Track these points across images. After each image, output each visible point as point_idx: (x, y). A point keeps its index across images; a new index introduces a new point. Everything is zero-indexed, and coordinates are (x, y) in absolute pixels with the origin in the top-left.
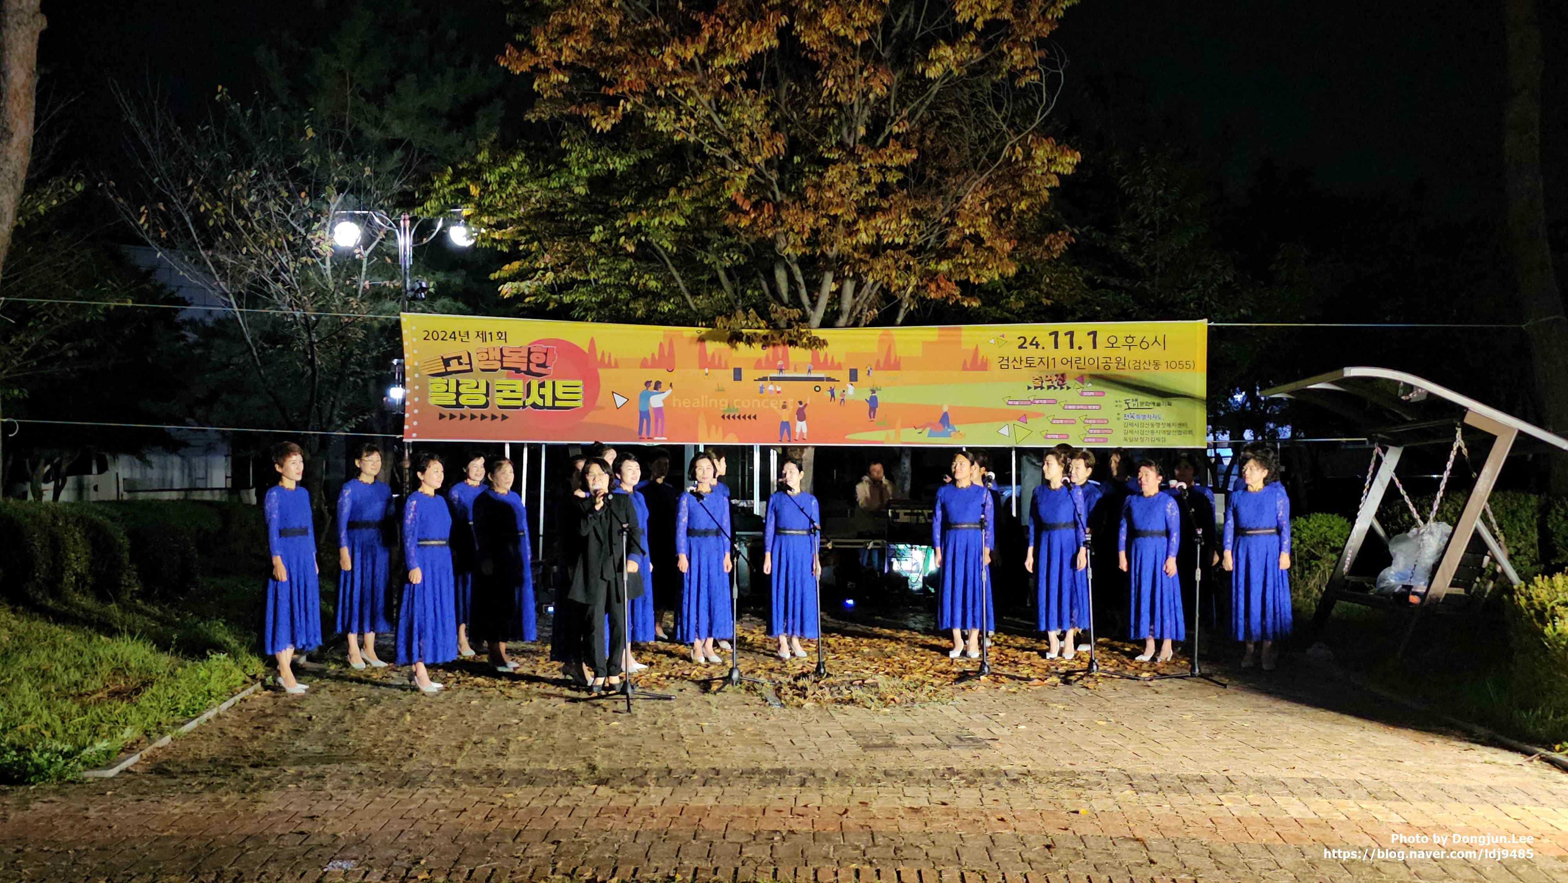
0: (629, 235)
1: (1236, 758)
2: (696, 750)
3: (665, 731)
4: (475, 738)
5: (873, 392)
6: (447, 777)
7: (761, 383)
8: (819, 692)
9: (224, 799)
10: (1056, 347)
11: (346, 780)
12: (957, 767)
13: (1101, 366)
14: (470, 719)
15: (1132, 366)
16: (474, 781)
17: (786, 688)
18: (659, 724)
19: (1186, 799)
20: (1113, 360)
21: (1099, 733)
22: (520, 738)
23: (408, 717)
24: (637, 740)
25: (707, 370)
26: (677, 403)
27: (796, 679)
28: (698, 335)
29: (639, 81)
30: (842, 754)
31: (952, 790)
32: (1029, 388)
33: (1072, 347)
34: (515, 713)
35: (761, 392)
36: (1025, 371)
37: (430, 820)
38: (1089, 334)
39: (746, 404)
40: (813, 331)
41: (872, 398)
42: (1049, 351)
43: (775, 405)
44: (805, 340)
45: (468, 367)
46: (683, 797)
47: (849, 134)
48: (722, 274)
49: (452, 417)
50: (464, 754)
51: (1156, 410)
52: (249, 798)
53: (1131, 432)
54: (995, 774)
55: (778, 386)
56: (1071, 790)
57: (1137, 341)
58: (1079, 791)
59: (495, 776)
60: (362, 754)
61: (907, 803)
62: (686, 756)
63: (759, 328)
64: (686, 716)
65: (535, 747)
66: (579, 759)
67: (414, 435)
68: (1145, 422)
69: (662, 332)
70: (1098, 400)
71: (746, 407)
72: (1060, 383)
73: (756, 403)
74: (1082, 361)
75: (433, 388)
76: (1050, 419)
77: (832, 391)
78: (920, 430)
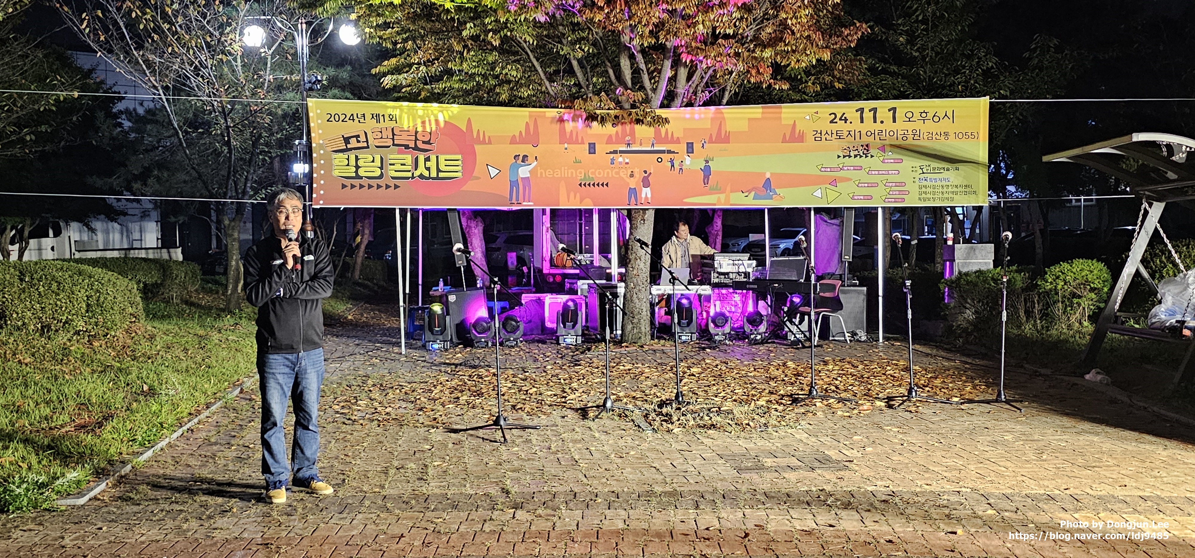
0: (495, 32)
1: (1070, 476)
2: (591, 473)
3: (560, 455)
4: (396, 463)
5: (707, 162)
6: (380, 501)
7: (612, 156)
8: (683, 417)
9: (185, 526)
10: (862, 122)
12: (828, 488)
13: (900, 137)
14: (388, 445)
15: (926, 137)
16: (404, 506)
17: (653, 414)
18: (553, 449)
21: (938, 453)
22: (436, 464)
24: (537, 463)
25: (566, 145)
26: (541, 173)
27: (660, 406)
28: (558, 116)
30: (721, 476)
31: (833, 511)
32: (839, 157)
33: (875, 122)
34: (426, 439)
35: (612, 163)
36: (836, 143)
37: (374, 547)
38: (889, 110)
39: (599, 173)
40: (656, 110)
41: (705, 166)
42: (856, 125)
43: (624, 174)
45: (365, 145)
48: (575, 63)
49: (353, 186)
50: (390, 479)
51: (945, 174)
52: (207, 525)
53: (925, 193)
54: (864, 494)
55: (627, 158)
57: (930, 116)
59: (421, 499)
61: (798, 524)
62: (585, 480)
63: (610, 109)
64: (575, 441)
65: (450, 471)
66: (492, 482)
67: (321, 202)
68: (936, 184)
69: (527, 114)
70: (897, 166)
71: (599, 176)
72: (865, 152)
73: (608, 173)
74: (884, 133)
75: (336, 162)
76: (857, 183)
77: (672, 161)
78: (746, 194)
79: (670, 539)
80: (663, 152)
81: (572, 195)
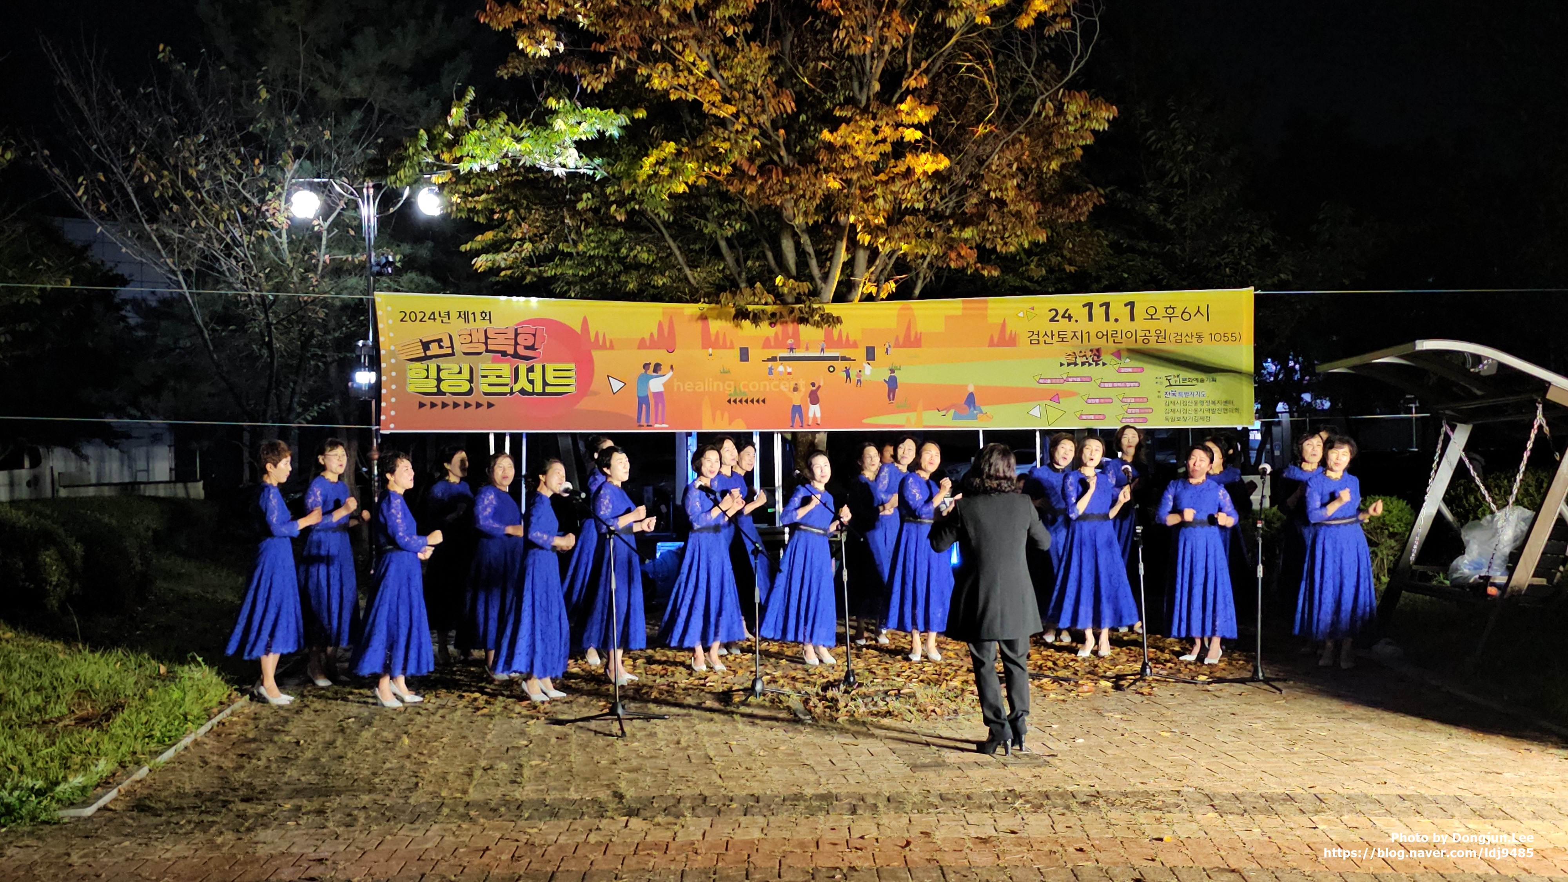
0: (621, 203)
1: (1320, 773)
2: (728, 774)
3: (691, 752)
4: (483, 763)
5: (892, 371)
6: (461, 810)
7: (770, 364)
8: (851, 704)
9: (219, 840)
10: (1091, 319)
11: (350, 815)
12: (1019, 788)
13: (1140, 339)
14: (474, 742)
15: (1173, 340)
16: (491, 814)
17: (814, 700)
18: (683, 743)
19: (1275, 821)
20: (1153, 333)
21: (1165, 746)
22: (533, 763)
23: (406, 741)
24: (661, 763)
25: (710, 351)
26: (679, 387)
27: (825, 688)
28: (699, 312)
29: (632, 35)
30: (889, 776)
31: (1019, 816)
32: (1062, 365)
33: (1107, 319)
34: (522, 733)
35: (770, 373)
36: (1057, 346)
37: (452, 861)
38: (1126, 305)
39: (754, 387)
40: (825, 306)
41: (890, 377)
42: (1083, 325)
43: (786, 387)
44: (817, 318)
45: (449, 351)
46: (723, 830)
47: (861, 89)
48: (723, 244)
49: (433, 405)
50: (475, 782)
51: (1199, 387)
52: (246, 838)
53: (1173, 411)
54: (1061, 796)
55: (789, 367)
56: (1148, 813)
57: (1178, 312)
58: (1158, 814)
59: (513, 807)
60: (362, 784)
61: (973, 832)
62: (719, 781)
63: (766, 304)
64: (712, 734)
65: (551, 773)
66: (603, 786)
67: (392, 426)
68: (1187, 400)
69: (661, 310)
70: (1137, 377)
71: (754, 390)
72: (1096, 359)
73: (765, 386)
74: (1119, 335)
75: (411, 374)
76: (1085, 398)
77: (847, 371)
78: (944, 413)
79: (813, 849)
80: (835, 359)
81: (718, 413)
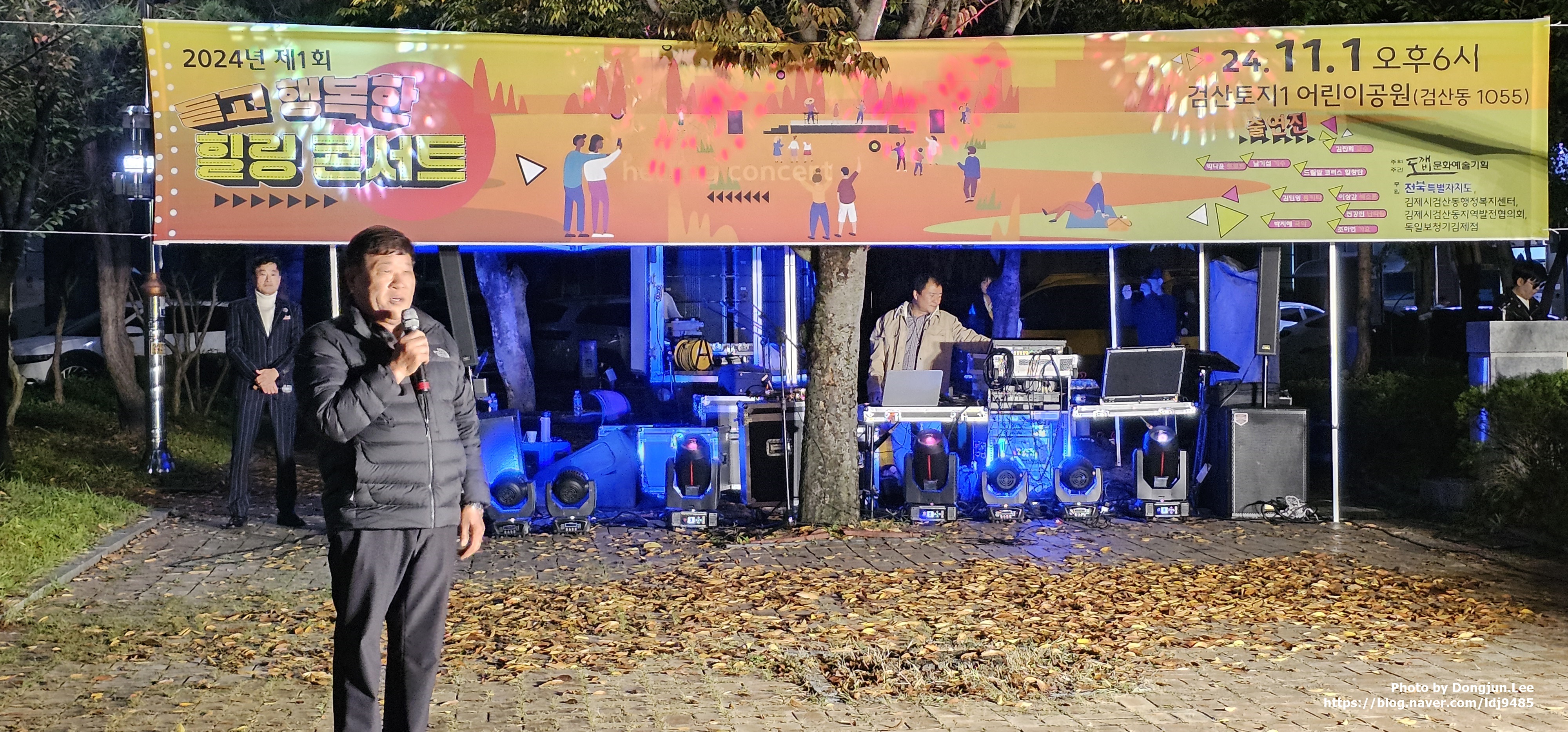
5: (972, 150)
7: (776, 137)
10: (1289, 67)
13: (1367, 100)
15: (1420, 101)
20: (1388, 90)
26: (630, 173)
28: (661, 52)
33: (1316, 67)
35: (777, 151)
36: (1235, 111)
38: (1345, 45)
39: (750, 174)
40: (866, 44)
41: (968, 159)
42: (1277, 75)
43: (801, 175)
44: (848, 60)
45: (264, 114)
49: (238, 201)
51: (1461, 177)
53: (1419, 214)
55: (807, 143)
57: (1429, 56)
63: (768, 39)
67: (172, 233)
68: (1442, 196)
69: (601, 49)
70: (1361, 160)
71: (749, 180)
72: (1297, 130)
73: (768, 172)
74: (1334, 92)
75: (203, 150)
76: (1279, 193)
77: (899, 148)
78: (1053, 217)
80: (880, 130)
81: (694, 218)
